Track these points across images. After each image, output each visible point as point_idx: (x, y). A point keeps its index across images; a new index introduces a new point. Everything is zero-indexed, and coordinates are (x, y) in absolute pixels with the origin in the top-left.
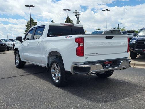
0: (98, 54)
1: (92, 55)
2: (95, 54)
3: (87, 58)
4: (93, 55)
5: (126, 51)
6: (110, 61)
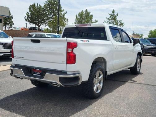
1: (19, 58)
3: (16, 61)
5: (64, 62)
6: (39, 70)
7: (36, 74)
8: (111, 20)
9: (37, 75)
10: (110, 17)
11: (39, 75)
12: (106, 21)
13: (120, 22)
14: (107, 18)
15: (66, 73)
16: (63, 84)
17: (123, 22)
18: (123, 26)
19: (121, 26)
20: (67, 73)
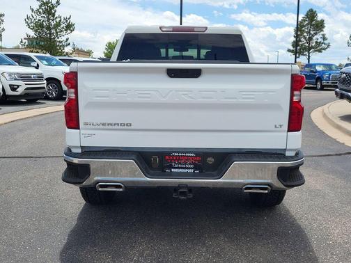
0: (132, 127)
1: (110, 127)
2: (120, 127)
3: (90, 135)
4: (114, 127)
5: (281, 126)
6: (193, 155)
7: (178, 168)
8: (43, 15)
9: (181, 170)
10: (41, 6)
11: (190, 171)
12: (31, 17)
13: (67, 21)
14: (32, 10)
15: (284, 155)
16: (285, 183)
17: (72, 21)
18: (72, 31)
19: (69, 31)
20: (287, 155)
